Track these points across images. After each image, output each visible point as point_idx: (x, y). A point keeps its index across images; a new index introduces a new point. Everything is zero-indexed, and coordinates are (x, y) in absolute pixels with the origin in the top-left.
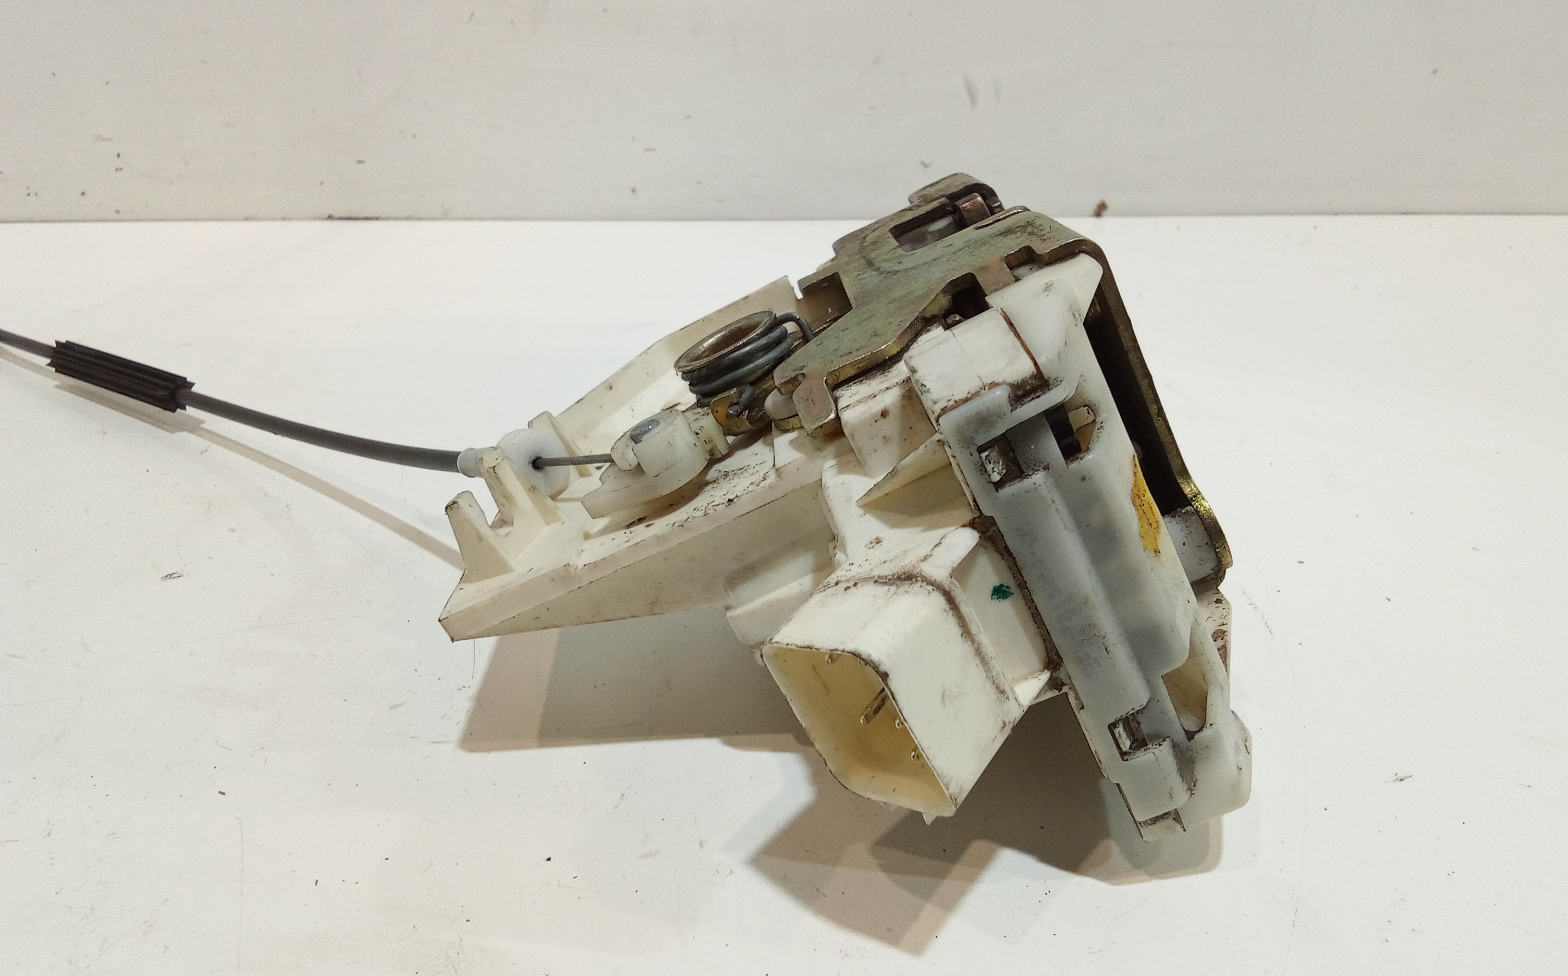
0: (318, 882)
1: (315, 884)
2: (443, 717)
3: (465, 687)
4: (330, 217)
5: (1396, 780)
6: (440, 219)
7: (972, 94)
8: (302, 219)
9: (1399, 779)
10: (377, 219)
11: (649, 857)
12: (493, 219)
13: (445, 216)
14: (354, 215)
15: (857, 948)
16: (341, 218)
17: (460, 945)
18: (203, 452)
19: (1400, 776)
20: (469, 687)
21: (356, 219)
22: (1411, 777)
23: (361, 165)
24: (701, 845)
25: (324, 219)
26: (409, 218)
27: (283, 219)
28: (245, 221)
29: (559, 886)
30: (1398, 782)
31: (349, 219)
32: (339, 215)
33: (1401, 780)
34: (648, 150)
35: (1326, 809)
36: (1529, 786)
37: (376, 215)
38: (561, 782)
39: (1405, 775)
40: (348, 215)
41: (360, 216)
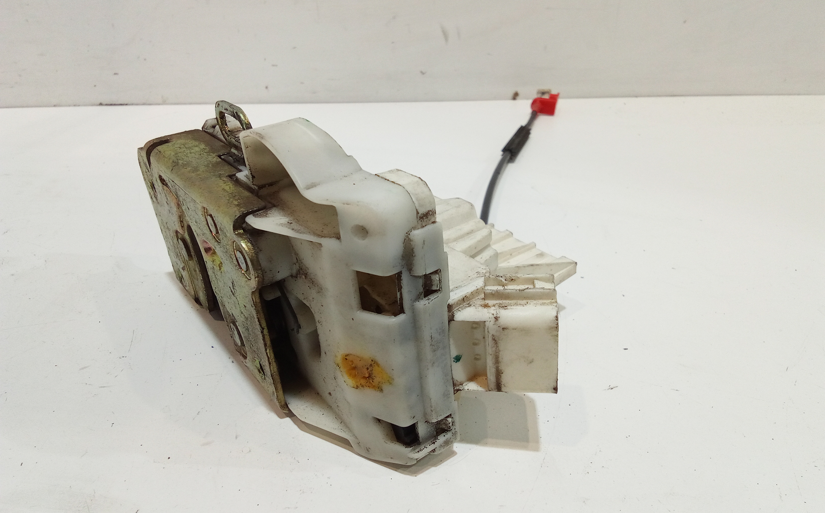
0: (22, 464)
1: (21, 465)
2: (108, 373)
3: (124, 357)
4: (101, 104)
5: (609, 389)
6: (162, 104)
7: (445, 35)
8: (85, 105)
9: (611, 388)
10: (126, 105)
11: (207, 445)
12: (191, 104)
13: (164, 102)
14: (114, 103)
15: (310, 488)
16: (107, 105)
17: (94, 495)
18: (5, 233)
19: (611, 387)
20: (126, 357)
21: (115, 105)
22: (617, 387)
23: (116, 76)
24: (236, 438)
25: (97, 105)
26: (144, 104)
27: (75, 106)
28: (54, 107)
29: (154, 462)
30: (610, 390)
31: (111, 105)
32: (105, 103)
33: (612, 389)
34: (273, 66)
35: (570, 405)
36: (677, 390)
37: (126, 103)
38: (166, 406)
39: (614, 386)
40: (110, 103)
41: (117, 103)
